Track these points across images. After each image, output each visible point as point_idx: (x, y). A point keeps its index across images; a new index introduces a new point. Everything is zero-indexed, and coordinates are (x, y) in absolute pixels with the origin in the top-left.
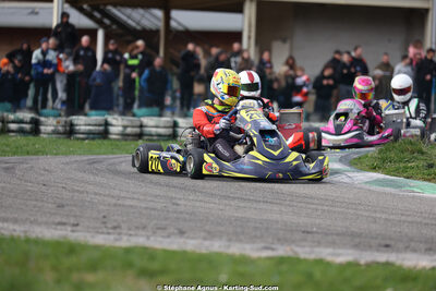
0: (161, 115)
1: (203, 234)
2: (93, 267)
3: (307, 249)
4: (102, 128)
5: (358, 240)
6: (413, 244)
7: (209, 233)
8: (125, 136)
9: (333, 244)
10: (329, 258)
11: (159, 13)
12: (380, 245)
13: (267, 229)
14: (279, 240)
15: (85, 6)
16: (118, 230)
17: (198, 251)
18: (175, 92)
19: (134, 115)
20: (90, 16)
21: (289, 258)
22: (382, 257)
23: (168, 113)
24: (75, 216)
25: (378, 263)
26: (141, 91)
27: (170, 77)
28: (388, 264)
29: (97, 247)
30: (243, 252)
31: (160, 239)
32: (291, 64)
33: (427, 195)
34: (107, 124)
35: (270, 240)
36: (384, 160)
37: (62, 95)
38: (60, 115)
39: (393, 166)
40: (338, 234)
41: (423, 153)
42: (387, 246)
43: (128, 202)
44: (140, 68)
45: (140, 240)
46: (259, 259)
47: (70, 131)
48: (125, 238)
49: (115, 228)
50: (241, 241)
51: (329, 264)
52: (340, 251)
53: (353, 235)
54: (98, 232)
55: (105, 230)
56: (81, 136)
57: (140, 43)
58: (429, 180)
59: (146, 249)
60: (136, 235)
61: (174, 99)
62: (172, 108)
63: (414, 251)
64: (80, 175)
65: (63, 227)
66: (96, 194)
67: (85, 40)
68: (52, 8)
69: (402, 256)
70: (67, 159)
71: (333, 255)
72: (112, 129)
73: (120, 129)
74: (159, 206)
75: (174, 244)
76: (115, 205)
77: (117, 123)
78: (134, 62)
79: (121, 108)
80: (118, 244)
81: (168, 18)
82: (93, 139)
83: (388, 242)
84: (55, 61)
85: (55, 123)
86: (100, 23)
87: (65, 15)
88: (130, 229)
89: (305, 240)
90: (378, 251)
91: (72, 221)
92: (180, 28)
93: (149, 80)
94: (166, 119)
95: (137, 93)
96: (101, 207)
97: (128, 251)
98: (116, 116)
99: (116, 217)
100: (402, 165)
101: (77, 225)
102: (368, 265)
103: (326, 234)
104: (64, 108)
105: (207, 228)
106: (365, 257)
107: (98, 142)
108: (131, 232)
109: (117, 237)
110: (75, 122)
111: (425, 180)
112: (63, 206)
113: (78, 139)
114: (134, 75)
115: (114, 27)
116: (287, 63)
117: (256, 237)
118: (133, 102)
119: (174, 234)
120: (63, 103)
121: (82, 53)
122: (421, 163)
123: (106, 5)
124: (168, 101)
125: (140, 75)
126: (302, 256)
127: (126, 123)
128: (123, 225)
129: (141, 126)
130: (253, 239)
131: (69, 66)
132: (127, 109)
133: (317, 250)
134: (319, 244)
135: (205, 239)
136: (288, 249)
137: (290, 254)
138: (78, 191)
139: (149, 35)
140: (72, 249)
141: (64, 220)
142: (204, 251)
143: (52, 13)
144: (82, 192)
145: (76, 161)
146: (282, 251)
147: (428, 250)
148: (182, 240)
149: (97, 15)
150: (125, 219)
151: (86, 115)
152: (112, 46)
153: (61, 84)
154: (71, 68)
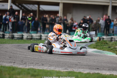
1: (48, 65)
2: (19, 74)
3: (77, 69)
4: (21, 37)
5: (90, 67)
6: (105, 68)
7: (50, 65)
8: (27, 39)
9: (83, 68)
10: (82, 72)
11: (37, 6)
12: (96, 68)
13: (66, 64)
14: (69, 67)
15: (17, 4)
16: (26, 64)
17: (47, 70)
18: (41, 27)
19: (30, 33)
20: (18, 6)
21: (72, 72)
22: (97, 72)
23: (39, 32)
24: (14, 60)
25: (96, 73)
26: (32, 27)
27: (39, 23)
29: (20, 68)
30: (59, 70)
31: (37, 66)
32: (72, 20)
33: (108, 55)
34: (23, 36)
35: (66, 67)
36: (97, 46)
37: (11, 28)
38: (10, 33)
39: (100, 47)
40: (85, 65)
41: (107, 44)
42: (98, 69)
43: (29, 57)
44: (32, 21)
45: (32, 67)
46: (64, 72)
47: (13, 37)
48: (28, 66)
49: (25, 63)
50: (59, 67)
51: (82, 73)
52: (85, 70)
53: (89, 66)
54: (20, 65)
55: (22, 64)
56: (16, 39)
57: (32, 14)
58: (109, 51)
59: (33, 69)
60: (31, 65)
61: (41, 29)
62: (40, 31)
63: (105, 70)
64: (15, 49)
65: (11, 63)
66: (20, 54)
67: (16, 13)
68: (8, 4)
69: (102, 71)
70: (12, 45)
71: (83, 71)
73: (26, 37)
74: (37, 58)
75: (41, 68)
76: (25, 57)
77: (25, 35)
78: (30, 19)
79: (26, 31)
80: (26, 68)
81: (39, 7)
82: (19, 39)
83: (98, 68)
84: (9, 19)
85: (9, 35)
86: (21, 8)
87: (11, 6)
88: (29, 64)
89: (76, 67)
90: (95, 70)
91: (13, 61)
92: (42, 10)
93: (34, 24)
94: (39, 34)
95: (31, 27)
96: (21, 58)
97: (29, 69)
98: (25, 33)
99: (25, 61)
100: (102, 47)
101: (15, 62)
102: (93, 74)
103: (82, 65)
104: (11, 31)
105: (50, 63)
106: (92, 72)
108: (29, 65)
109: (25, 66)
110: (14, 35)
111: (108, 51)
112: (11, 57)
113: (15, 39)
114: (30, 22)
115: (25, 10)
116: (71, 19)
117: (63, 66)
118: (30, 30)
119: (41, 65)
120: (11, 30)
121: (16, 16)
122: (107, 47)
123: (22, 4)
124: (39, 29)
125: (32, 22)
126: (75, 71)
127: (28, 35)
128: (27, 63)
129: (32, 36)
130: (62, 67)
132: (28, 32)
133: (79, 69)
135: (49, 67)
136: (71, 69)
137: (72, 70)
138: (15, 53)
139: (34, 12)
140: (14, 69)
141: (11, 61)
142: (49, 70)
143: (8, 6)
145: (14, 45)
146: (70, 70)
147: (109, 70)
148: (43, 67)
149: (20, 6)
150: (28, 61)
151: (17, 33)
152: (24, 15)
153: (10, 25)
154: (13, 20)
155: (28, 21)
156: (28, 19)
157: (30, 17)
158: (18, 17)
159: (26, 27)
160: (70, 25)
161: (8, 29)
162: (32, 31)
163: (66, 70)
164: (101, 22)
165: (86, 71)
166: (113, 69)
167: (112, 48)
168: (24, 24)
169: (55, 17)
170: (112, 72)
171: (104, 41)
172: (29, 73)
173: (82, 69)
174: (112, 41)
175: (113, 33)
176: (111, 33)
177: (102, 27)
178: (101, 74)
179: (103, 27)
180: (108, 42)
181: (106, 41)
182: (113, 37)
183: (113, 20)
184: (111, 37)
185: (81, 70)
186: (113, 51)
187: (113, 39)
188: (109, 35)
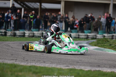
0: (39, 31)
1: (50, 62)
2: (21, 71)
3: (78, 67)
4: (23, 34)
5: (91, 64)
6: (106, 65)
7: (52, 62)
8: (29, 36)
10: (83, 69)
11: (38, 4)
12: (97, 66)
13: (67, 61)
14: (70, 64)
15: (19, 2)
16: (27, 61)
17: (49, 67)
18: (42, 25)
19: (32, 31)
20: (20, 4)
21: (73, 69)
22: (98, 69)
23: (41, 30)
24: (16, 57)
25: (97, 70)
27: (41, 21)
28: (99, 71)
29: (22, 66)
30: (61, 67)
31: (38, 64)
32: (74, 17)
33: (109, 52)
34: (24, 33)
35: (68, 64)
36: (98, 43)
37: (12, 25)
38: (12, 31)
39: (101, 45)
40: (86, 63)
41: (108, 42)
42: (99, 66)
43: (30, 54)
46: (65, 69)
47: (15, 35)
48: (29, 63)
49: (26, 61)
50: (60, 64)
51: (83, 71)
52: (87, 67)
53: (90, 63)
54: (22, 62)
55: (24, 61)
56: (18, 36)
57: (33, 12)
58: (110, 49)
59: (35, 66)
60: (32, 63)
61: (42, 27)
63: (106, 67)
65: (13, 60)
67: (18, 11)
68: (10, 2)
69: (103, 69)
70: (14, 42)
71: (85, 68)
72: (26, 35)
73: (28, 34)
74: (38, 55)
75: (42, 65)
76: (27, 55)
78: (32, 17)
79: (28, 29)
80: (27, 65)
81: (41, 5)
82: (21, 37)
83: (99, 65)
84: (11, 16)
85: (11, 33)
86: (23, 6)
87: (13, 4)
88: (30, 61)
89: (77, 64)
90: (97, 67)
91: (15, 59)
92: (44, 8)
93: (36, 22)
95: (32, 25)
96: (23, 55)
97: (30, 67)
98: (27, 31)
99: (27, 58)
100: (103, 45)
101: (17, 60)
102: (94, 71)
103: (83, 63)
104: (13, 29)
105: (51, 61)
106: (93, 69)
107: (22, 38)
109: (27, 63)
110: (16, 33)
112: (13, 55)
113: (17, 37)
114: (32, 20)
115: (27, 7)
116: (72, 17)
117: (64, 63)
119: (42, 62)
120: (13, 27)
121: (18, 14)
122: (108, 44)
123: (24, 2)
124: (41, 27)
125: (33, 20)
126: (76, 68)
127: (29, 33)
129: (34, 34)
130: (63, 64)
131: (14, 18)
132: (30, 29)
133: (80, 67)
134: (81, 65)
135: (50, 64)
136: (73, 66)
137: (73, 68)
138: (17, 51)
139: (36, 10)
140: (15, 66)
141: (13, 59)
142: (50, 67)
143: (10, 4)
144: (18, 51)
146: (71, 67)
147: (110, 67)
148: (44, 64)
149: (22, 4)
150: (29, 58)
151: (19, 31)
152: (25, 13)
153: (12, 23)
154: (15, 18)
155: (30, 19)
156: (29, 16)
157: (31, 15)
158: (20, 15)
159: (28, 25)
160: (71, 23)
161: (10, 27)
162: (33, 28)
163: (68, 68)
164: (102, 20)
165: (87, 69)
166: (114, 67)
167: (113, 45)
168: (26, 22)
169: (57, 15)
170: (113, 69)
171: (105, 39)
172: (31, 71)
173: (83, 66)
174: (113, 38)
175: (114, 31)
176: (112, 31)
177: (103, 25)
178: (103, 72)
179: (105, 25)
180: (109, 40)
181: (107, 38)
182: (114, 34)
183: (114, 18)
184: (112, 34)
185: (83, 68)
186: (115, 49)
187: (114, 37)
188: (110, 32)
